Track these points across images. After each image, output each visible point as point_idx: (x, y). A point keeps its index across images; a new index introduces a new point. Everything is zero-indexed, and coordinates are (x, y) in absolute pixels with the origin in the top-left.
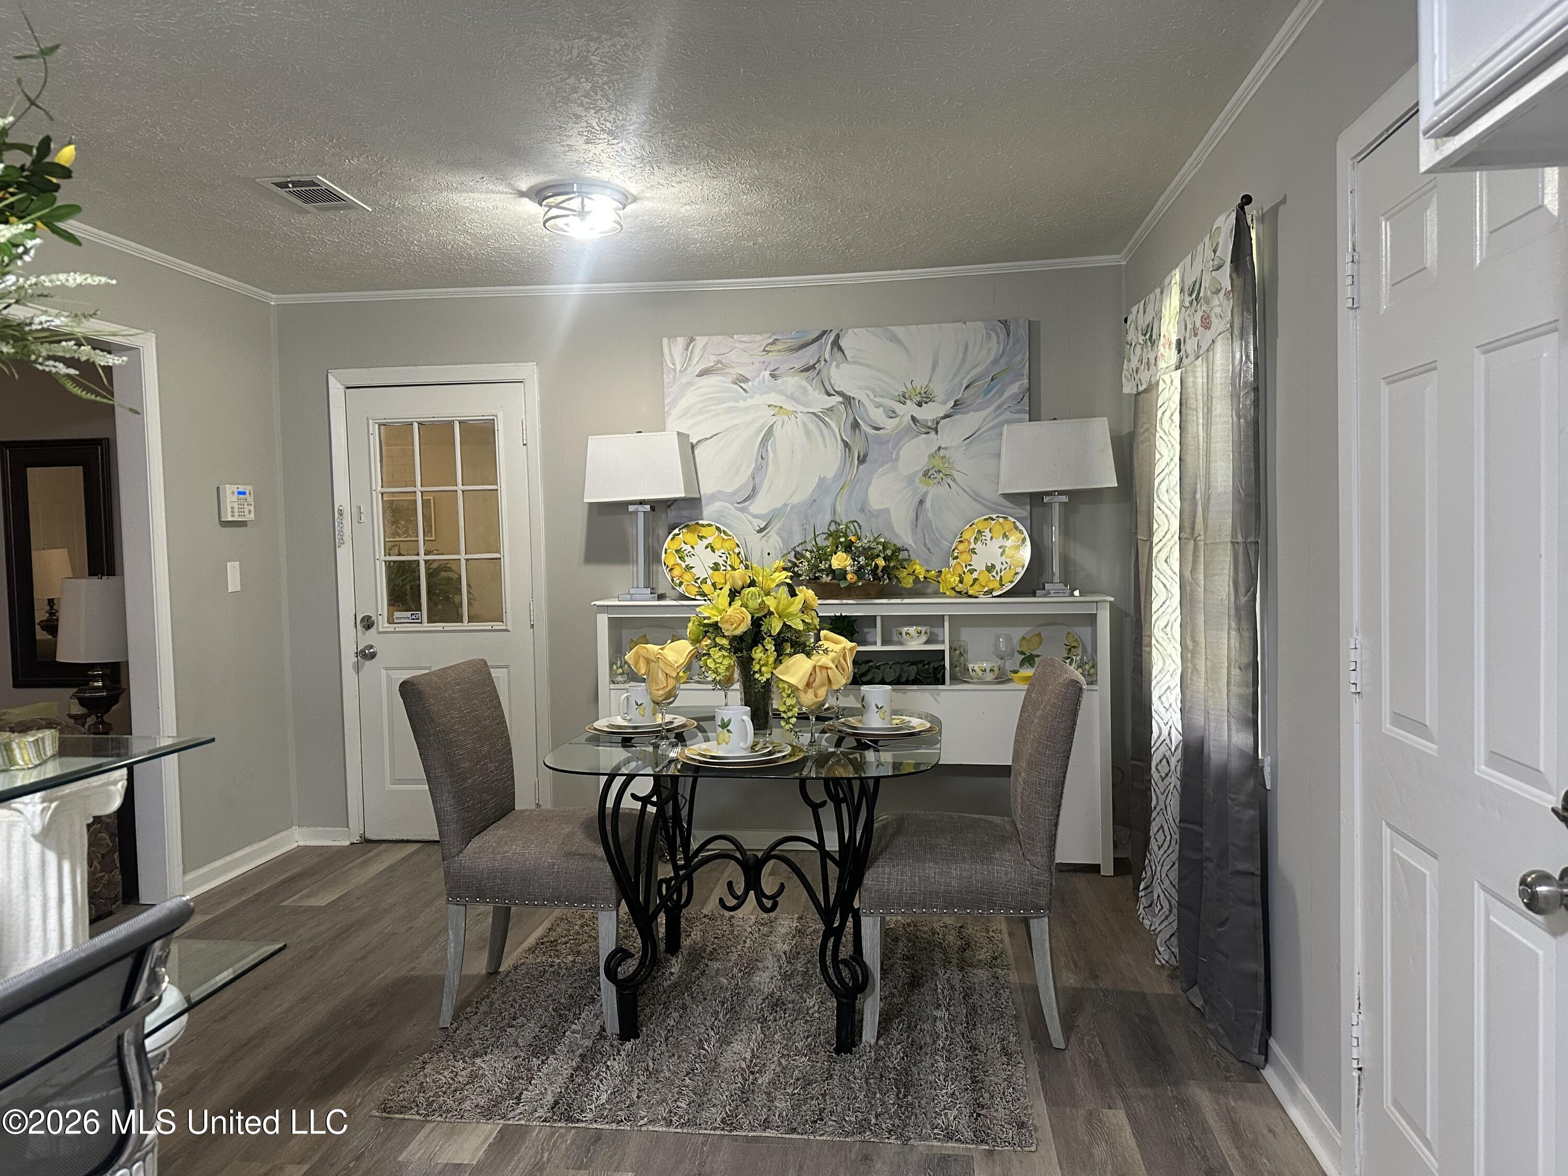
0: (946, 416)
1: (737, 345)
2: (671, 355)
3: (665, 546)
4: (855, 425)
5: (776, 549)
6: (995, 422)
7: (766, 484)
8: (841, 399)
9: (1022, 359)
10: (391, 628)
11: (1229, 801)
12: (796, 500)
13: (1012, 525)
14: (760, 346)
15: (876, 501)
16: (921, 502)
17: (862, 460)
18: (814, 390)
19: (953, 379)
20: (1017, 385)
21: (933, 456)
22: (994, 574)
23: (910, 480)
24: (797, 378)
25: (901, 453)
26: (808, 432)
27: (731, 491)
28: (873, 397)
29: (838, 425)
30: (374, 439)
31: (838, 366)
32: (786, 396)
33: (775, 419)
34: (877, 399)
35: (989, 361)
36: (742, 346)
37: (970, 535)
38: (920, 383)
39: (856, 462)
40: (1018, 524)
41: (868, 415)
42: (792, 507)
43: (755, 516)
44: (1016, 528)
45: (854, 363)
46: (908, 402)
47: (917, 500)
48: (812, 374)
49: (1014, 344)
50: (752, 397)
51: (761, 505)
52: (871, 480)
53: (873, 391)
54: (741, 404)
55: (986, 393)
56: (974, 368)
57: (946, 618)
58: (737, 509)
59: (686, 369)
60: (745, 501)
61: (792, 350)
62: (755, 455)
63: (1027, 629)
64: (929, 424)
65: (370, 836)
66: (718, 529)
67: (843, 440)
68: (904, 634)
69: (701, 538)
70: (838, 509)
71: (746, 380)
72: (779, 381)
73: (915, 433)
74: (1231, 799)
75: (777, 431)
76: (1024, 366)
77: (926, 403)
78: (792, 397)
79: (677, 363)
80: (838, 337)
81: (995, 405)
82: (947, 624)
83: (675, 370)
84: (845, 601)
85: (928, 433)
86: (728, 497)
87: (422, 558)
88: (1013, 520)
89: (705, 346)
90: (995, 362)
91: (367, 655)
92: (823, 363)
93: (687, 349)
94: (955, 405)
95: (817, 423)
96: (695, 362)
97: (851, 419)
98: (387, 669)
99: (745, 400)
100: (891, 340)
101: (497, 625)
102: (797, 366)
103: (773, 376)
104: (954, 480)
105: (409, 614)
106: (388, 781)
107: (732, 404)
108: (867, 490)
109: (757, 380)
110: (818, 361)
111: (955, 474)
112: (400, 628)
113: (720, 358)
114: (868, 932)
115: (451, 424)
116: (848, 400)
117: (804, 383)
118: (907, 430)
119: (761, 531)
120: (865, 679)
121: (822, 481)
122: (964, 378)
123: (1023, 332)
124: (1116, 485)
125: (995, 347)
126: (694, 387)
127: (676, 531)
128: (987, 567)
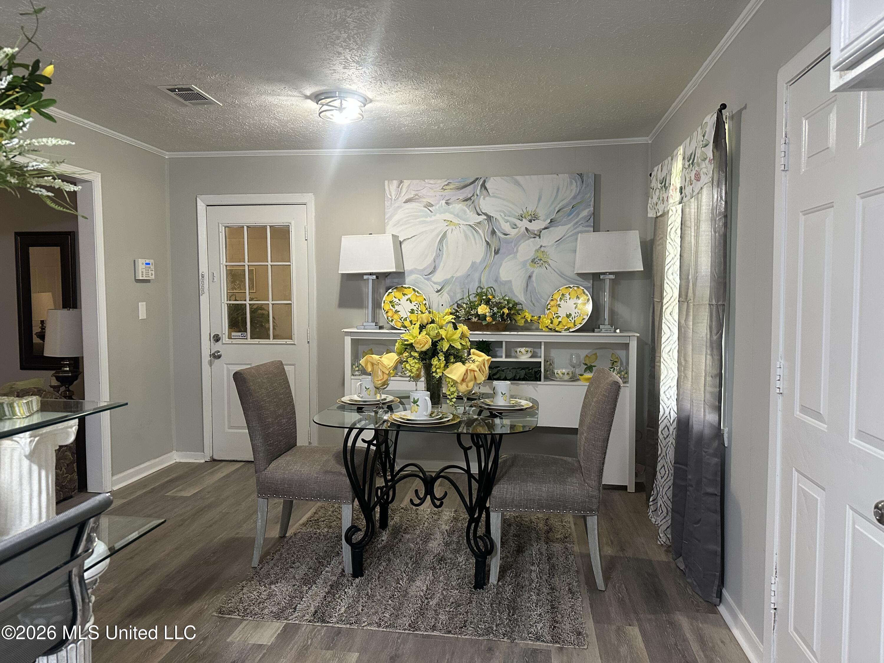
0: (545, 228)
1: (427, 185)
2: (390, 191)
3: (384, 299)
4: (493, 232)
5: (446, 302)
6: (575, 231)
7: (442, 264)
8: (485, 217)
9: (590, 196)
10: (230, 341)
11: (704, 453)
12: (459, 274)
13: (582, 292)
14: (440, 186)
15: (504, 276)
16: (530, 277)
17: (497, 252)
18: (470, 212)
19: (550, 206)
20: (587, 210)
21: (537, 251)
22: (571, 319)
23: (524, 264)
24: (460, 205)
25: (519, 249)
26: (466, 236)
27: (422, 268)
28: (503, 216)
29: (483, 232)
30: (222, 235)
31: (484, 199)
32: (454, 215)
33: (447, 228)
34: (506, 218)
35: (571, 197)
36: (430, 186)
37: (557, 296)
38: (531, 209)
39: (493, 253)
40: (585, 290)
41: (501, 227)
42: (456, 279)
43: (435, 283)
44: (584, 293)
45: (494, 196)
46: (524, 219)
47: (528, 275)
48: (469, 202)
49: (585, 188)
50: (434, 215)
51: (439, 277)
52: (502, 264)
53: (503, 212)
54: (429, 219)
55: (569, 215)
56: (562, 201)
57: (543, 344)
58: (425, 279)
59: (398, 198)
60: (429, 274)
61: (458, 189)
62: (436, 248)
63: (589, 351)
64: (536, 232)
65: (216, 457)
66: (414, 290)
67: (486, 241)
68: (518, 352)
69: (404, 295)
70: (482, 280)
71: (432, 205)
72: (451, 206)
73: (527, 237)
74: (704, 451)
75: (449, 234)
76: (591, 200)
77: (534, 220)
78: (457, 216)
79: (393, 195)
80: (484, 182)
81: (574, 222)
82: (543, 347)
83: (391, 199)
84: (485, 333)
85: (535, 237)
86: (420, 272)
87: (248, 302)
88: (583, 288)
89: (409, 185)
90: (574, 198)
91: (216, 356)
92: (476, 196)
93: (399, 187)
94: (551, 222)
95: (471, 231)
96: (403, 194)
97: (491, 229)
98: (227, 364)
99: (431, 217)
100: (515, 184)
101: (289, 341)
102: (461, 198)
103: (447, 203)
104: (549, 265)
105: (240, 334)
106: (226, 426)
107: (424, 219)
108: (499, 269)
109: (438, 205)
110: (473, 195)
111: (550, 261)
112: (234, 341)
113: (417, 192)
114: (494, 521)
115: (265, 227)
116: (489, 218)
117: (465, 208)
118: (523, 236)
119: (438, 291)
120: (495, 377)
121: (473, 264)
122: (556, 206)
123: (591, 181)
124: (643, 269)
125: (574, 188)
126: (403, 209)
127: (390, 291)
128: (567, 315)
